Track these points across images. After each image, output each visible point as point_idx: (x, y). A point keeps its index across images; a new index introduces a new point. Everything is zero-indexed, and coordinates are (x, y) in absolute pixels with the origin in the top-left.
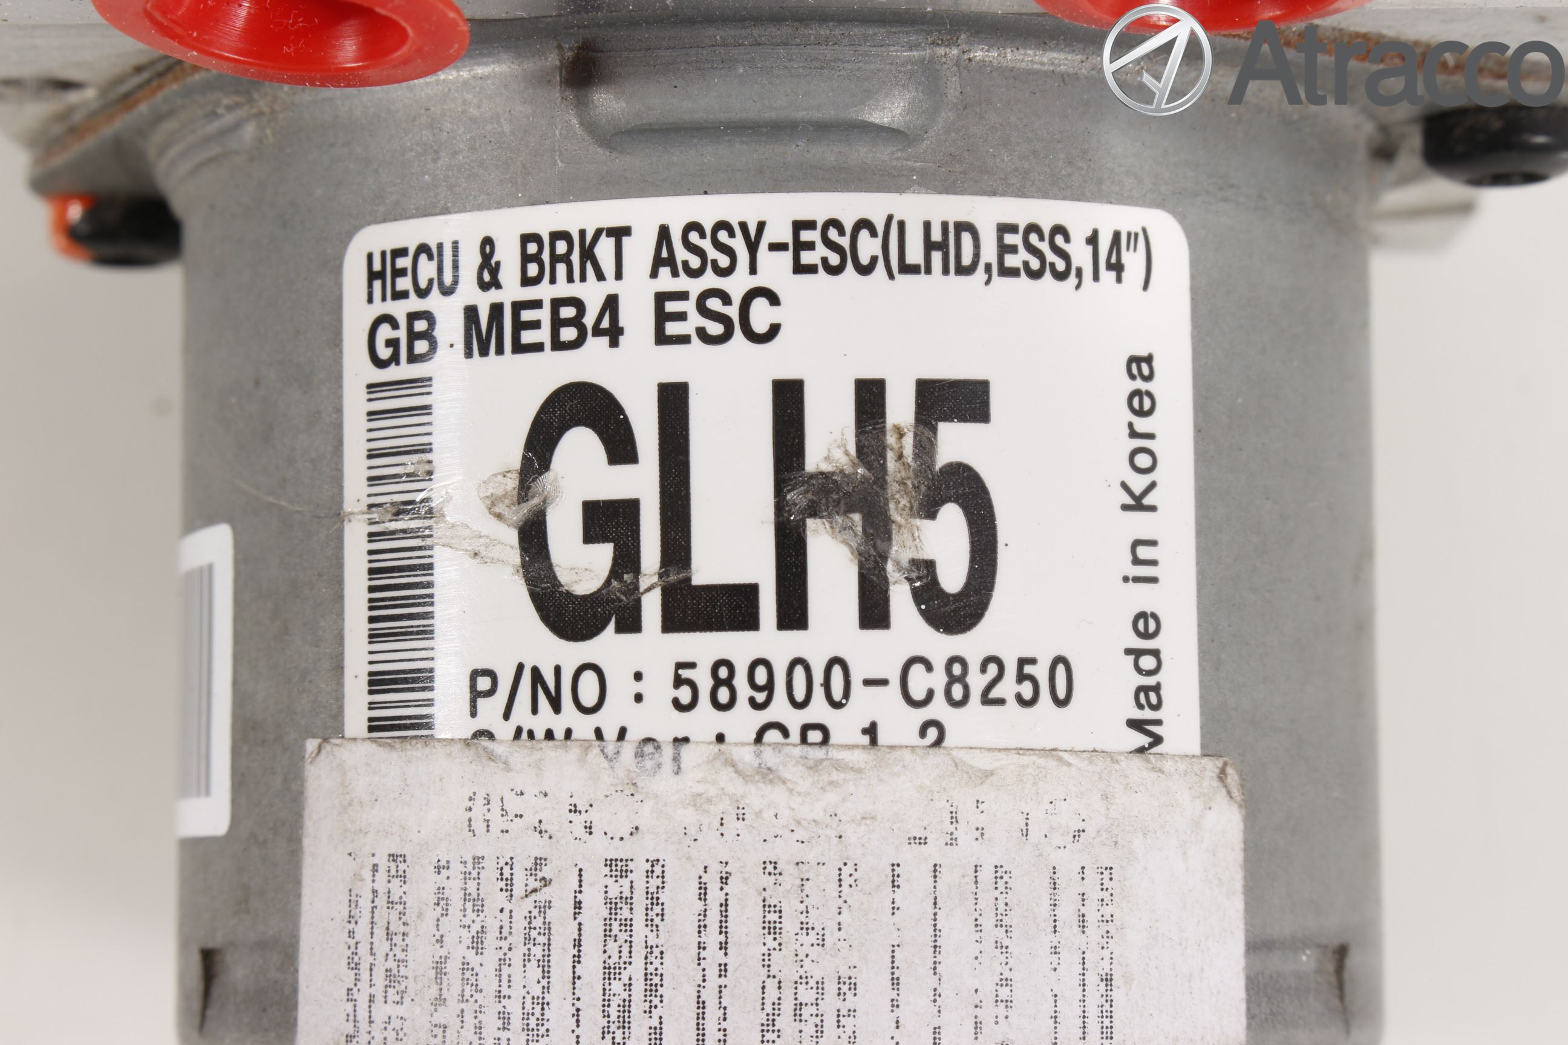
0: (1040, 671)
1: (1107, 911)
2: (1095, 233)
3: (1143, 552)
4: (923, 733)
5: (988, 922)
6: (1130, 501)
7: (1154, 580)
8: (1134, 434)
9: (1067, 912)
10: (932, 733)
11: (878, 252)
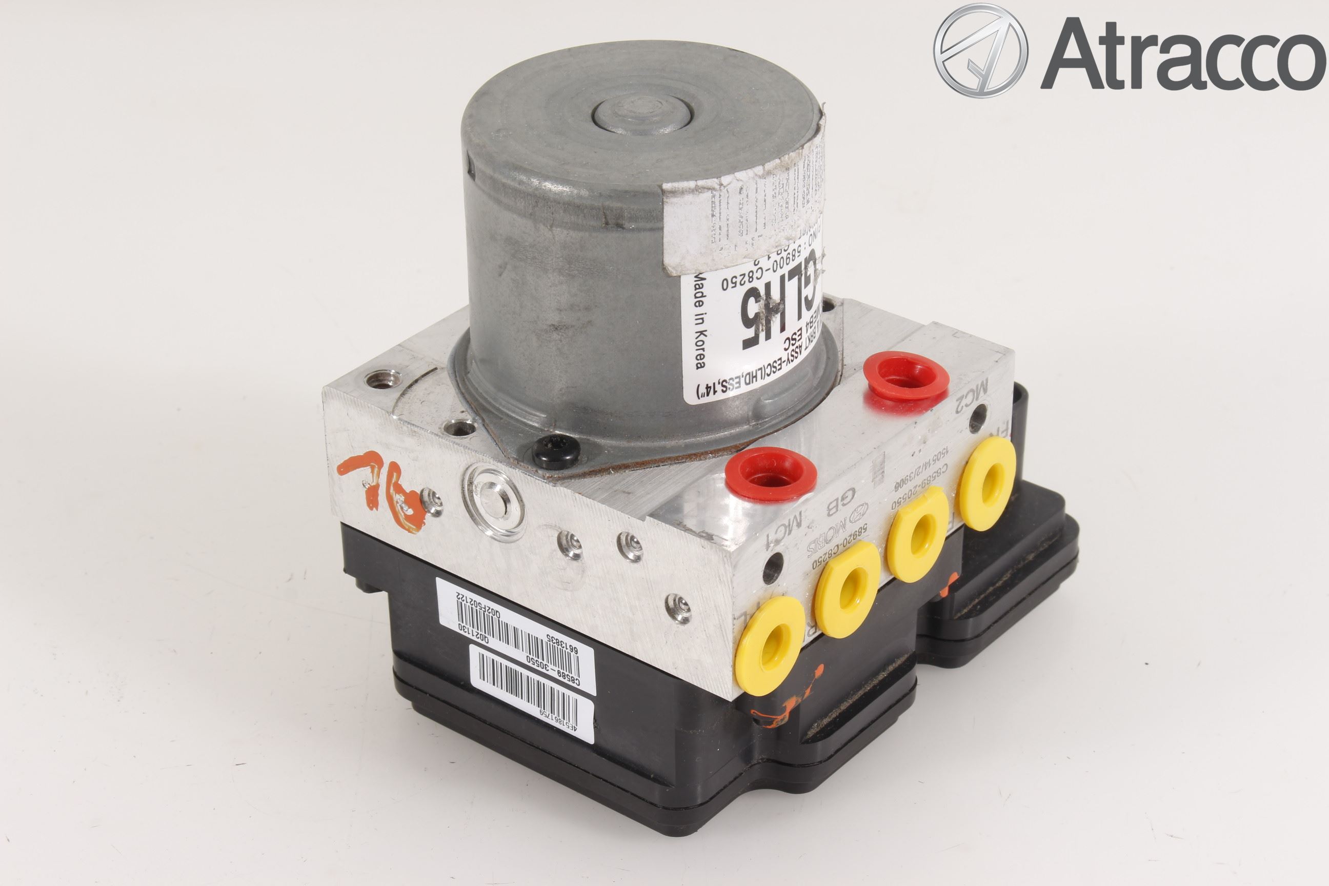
0: (730, 285)
1: (714, 232)
2: (714, 394)
3: (701, 321)
4: (759, 262)
5: (745, 222)
6: (704, 333)
7: (696, 315)
8: (703, 349)
9: (724, 229)
10: (756, 263)
11: (766, 370)
